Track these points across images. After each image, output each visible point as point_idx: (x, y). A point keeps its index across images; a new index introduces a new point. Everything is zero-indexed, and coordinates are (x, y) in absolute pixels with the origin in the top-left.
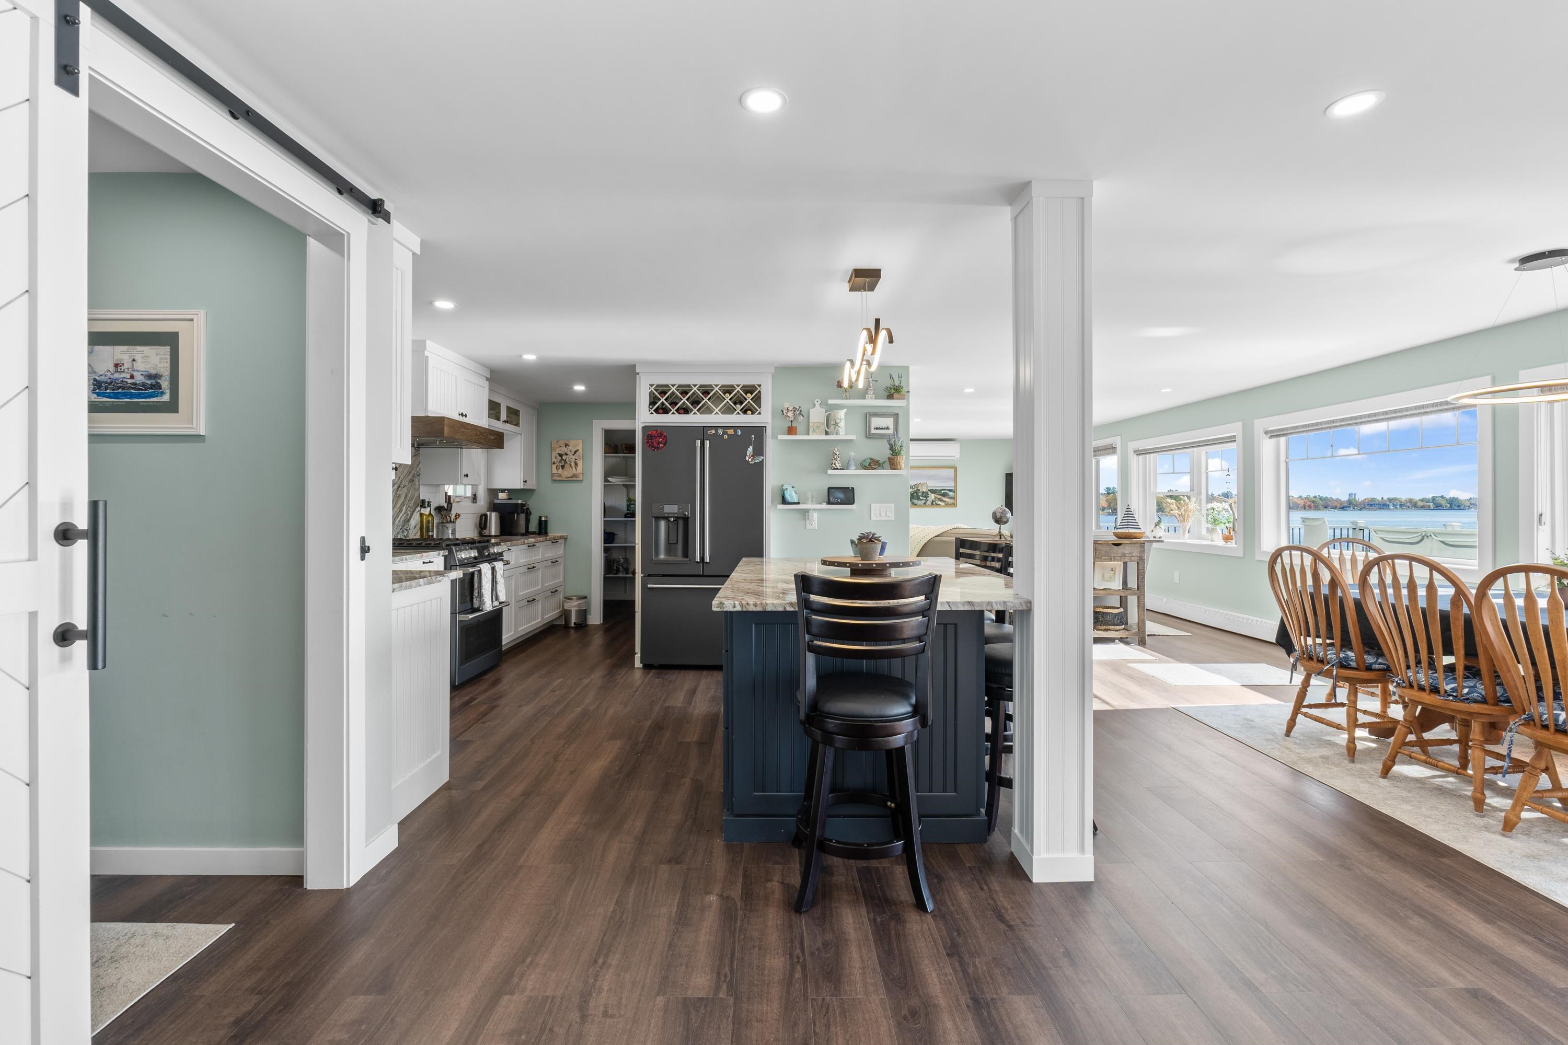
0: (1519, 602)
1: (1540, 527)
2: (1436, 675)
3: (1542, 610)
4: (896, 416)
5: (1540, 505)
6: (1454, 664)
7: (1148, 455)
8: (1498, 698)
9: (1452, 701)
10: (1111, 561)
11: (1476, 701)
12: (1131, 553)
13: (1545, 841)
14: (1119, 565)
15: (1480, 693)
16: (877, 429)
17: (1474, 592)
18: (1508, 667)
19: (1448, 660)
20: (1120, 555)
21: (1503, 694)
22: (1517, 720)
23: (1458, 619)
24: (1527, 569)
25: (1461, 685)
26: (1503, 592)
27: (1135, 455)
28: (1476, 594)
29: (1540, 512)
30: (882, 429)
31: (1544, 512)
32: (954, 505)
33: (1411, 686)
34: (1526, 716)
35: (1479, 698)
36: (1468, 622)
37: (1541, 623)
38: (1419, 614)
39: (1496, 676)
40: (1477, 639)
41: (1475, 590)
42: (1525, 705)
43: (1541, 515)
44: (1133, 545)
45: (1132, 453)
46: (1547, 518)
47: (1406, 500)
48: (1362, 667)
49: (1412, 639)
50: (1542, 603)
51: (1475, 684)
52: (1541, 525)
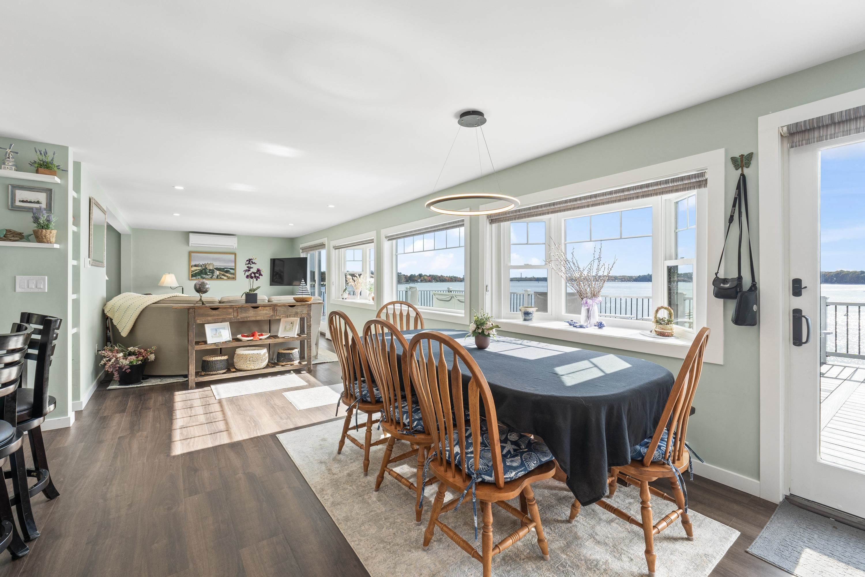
1: (486, 293)
4: (49, 192)
5: (486, 281)
7: (340, 249)
10: (288, 317)
12: (302, 312)
14: (297, 320)
16: (23, 201)
20: (293, 313)
27: (334, 249)
29: (486, 285)
30: (31, 202)
31: (488, 284)
32: (234, 279)
44: (303, 306)
45: (332, 248)
46: (489, 288)
48: (374, 401)
52: (487, 291)
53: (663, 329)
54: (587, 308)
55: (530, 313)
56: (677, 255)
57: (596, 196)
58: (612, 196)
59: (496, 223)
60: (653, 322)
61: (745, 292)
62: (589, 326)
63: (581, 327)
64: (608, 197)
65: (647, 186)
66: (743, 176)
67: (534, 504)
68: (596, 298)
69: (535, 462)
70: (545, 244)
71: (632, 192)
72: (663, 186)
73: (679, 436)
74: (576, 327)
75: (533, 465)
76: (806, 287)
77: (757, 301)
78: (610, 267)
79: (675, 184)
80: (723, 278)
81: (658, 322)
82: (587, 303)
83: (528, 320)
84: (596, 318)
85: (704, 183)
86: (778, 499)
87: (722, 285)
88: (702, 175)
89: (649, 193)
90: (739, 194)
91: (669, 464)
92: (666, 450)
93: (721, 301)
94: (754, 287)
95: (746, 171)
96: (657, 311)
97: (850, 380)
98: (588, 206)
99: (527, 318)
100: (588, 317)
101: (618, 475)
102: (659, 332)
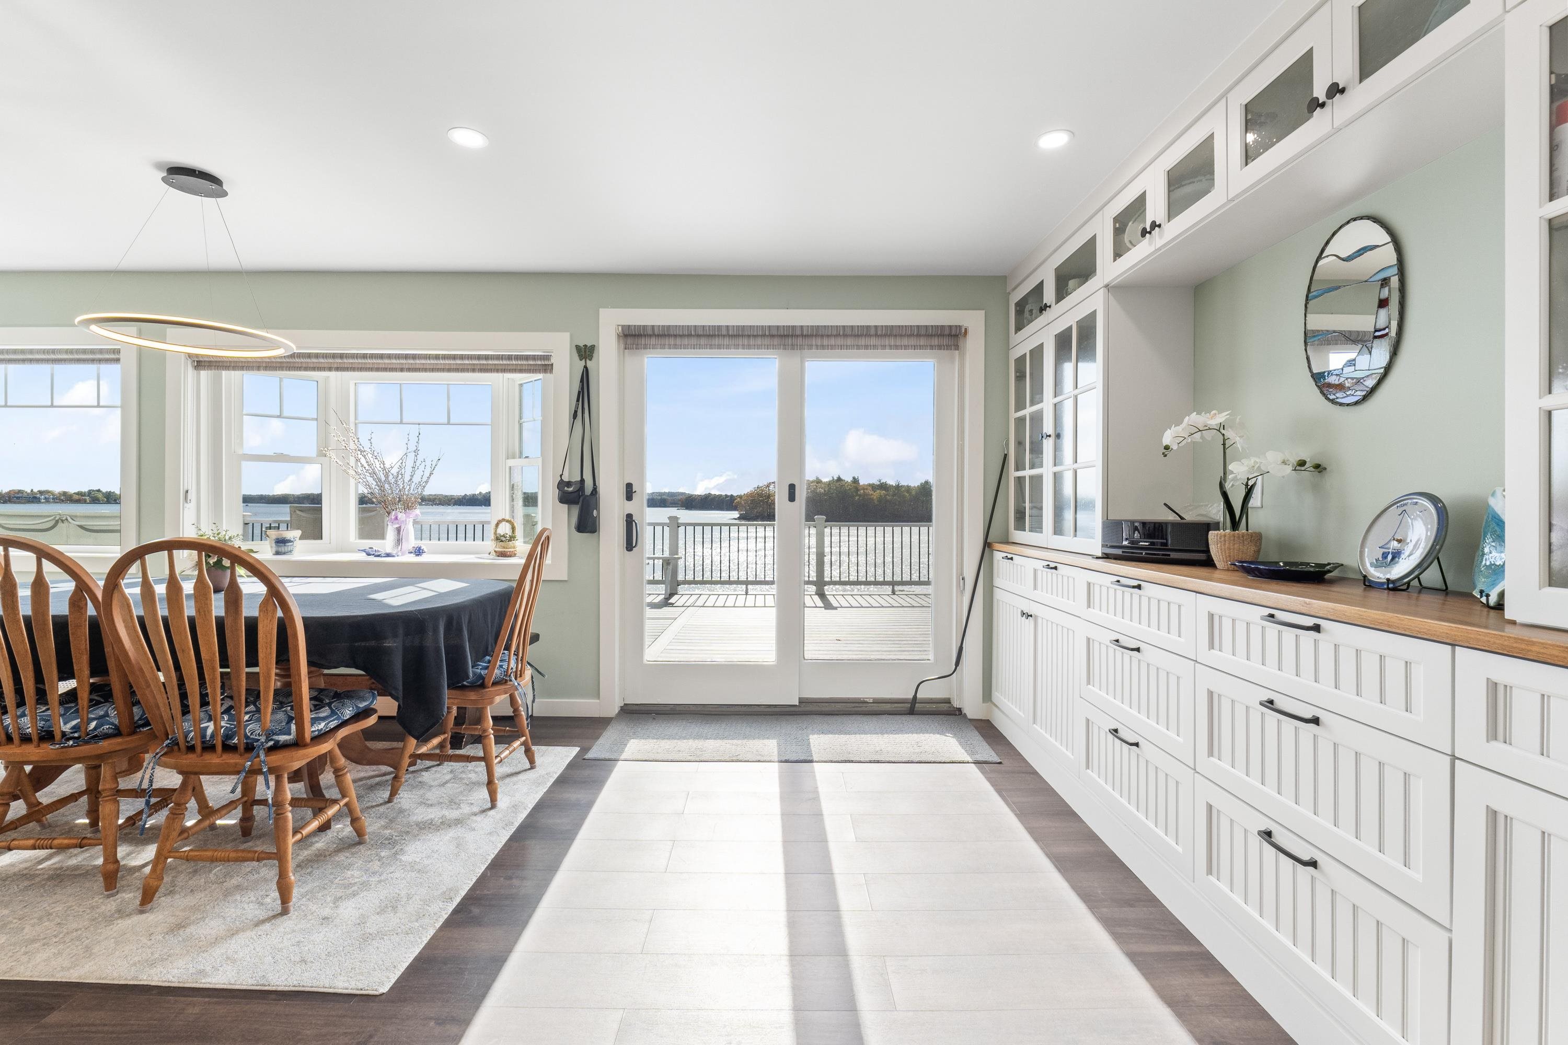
0: (160, 589)
1: (186, 505)
2: (49, 713)
3: (188, 596)
5: (186, 481)
6: (75, 689)
8: (135, 723)
9: (72, 746)
11: (106, 736)
13: (192, 891)
15: (112, 724)
17: (101, 583)
18: (147, 682)
19: (65, 686)
21: (142, 716)
22: (158, 751)
23: (78, 626)
24: (171, 546)
25: (85, 718)
26: (141, 580)
28: (105, 586)
29: (186, 488)
31: (190, 488)
33: (9, 739)
34: (169, 741)
35: (111, 731)
36: (95, 626)
37: (186, 615)
38: (21, 628)
39: (131, 693)
40: (108, 649)
41: (104, 582)
42: (167, 727)
43: (187, 492)
46: (192, 495)
47: (59, 493)
49: (9, 668)
50: (188, 587)
51: (107, 712)
52: (187, 502)
53: (504, 548)
54: (397, 526)
55: (289, 541)
56: (521, 453)
57: (414, 357)
58: (439, 362)
59: (211, 370)
60: (492, 540)
61: (587, 496)
62: (400, 554)
63: (388, 555)
64: (432, 362)
65: (487, 357)
66: (586, 367)
67: (346, 773)
68: (411, 511)
69: (351, 709)
70: (317, 419)
71: (466, 362)
72: (505, 362)
73: (520, 655)
74: (379, 556)
75: (348, 713)
76: (635, 492)
77: (597, 506)
78: (434, 465)
79: (519, 363)
80: (567, 480)
81: (498, 539)
82: (396, 518)
83: (284, 553)
84: (411, 541)
85: (550, 368)
86: (614, 711)
87: (566, 488)
88: (547, 358)
89: (489, 368)
90: (582, 388)
91: (511, 681)
92: (508, 668)
93: (566, 506)
94: (595, 491)
95: (589, 363)
96: (497, 525)
97: (693, 606)
98: (402, 370)
99: (282, 549)
100: (399, 541)
101: (451, 729)
102: (499, 552)
